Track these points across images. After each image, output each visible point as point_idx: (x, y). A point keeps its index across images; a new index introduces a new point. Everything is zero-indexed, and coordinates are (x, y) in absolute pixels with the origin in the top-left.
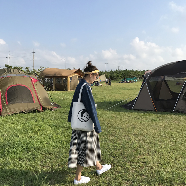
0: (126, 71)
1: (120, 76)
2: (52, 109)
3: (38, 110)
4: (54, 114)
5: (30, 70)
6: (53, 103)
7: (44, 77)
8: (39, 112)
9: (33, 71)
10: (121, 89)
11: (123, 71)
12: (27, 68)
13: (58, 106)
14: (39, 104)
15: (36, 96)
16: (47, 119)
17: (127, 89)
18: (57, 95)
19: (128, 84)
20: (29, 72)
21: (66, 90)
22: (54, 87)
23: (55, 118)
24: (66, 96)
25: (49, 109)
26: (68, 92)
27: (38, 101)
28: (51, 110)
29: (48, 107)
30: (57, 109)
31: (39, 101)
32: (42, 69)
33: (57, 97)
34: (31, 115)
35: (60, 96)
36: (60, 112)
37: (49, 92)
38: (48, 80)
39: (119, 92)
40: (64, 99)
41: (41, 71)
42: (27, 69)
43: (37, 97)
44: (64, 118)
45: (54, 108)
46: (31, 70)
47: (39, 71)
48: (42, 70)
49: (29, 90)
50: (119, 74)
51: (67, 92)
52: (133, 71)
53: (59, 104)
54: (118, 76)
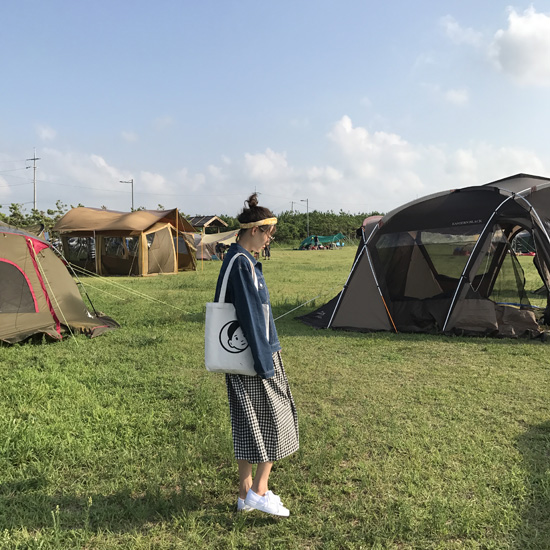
0: (314, 215)
1: (296, 229)
2: (91, 333)
3: (47, 336)
4: (98, 348)
5: (23, 214)
6: (95, 313)
7: (68, 233)
8: (51, 340)
9: (34, 217)
10: (299, 268)
11: (305, 216)
12: (14, 207)
13: (108, 322)
14: (51, 317)
15: (42, 293)
16: (74, 361)
17: (317, 270)
18: (106, 287)
19: (319, 252)
20: (22, 218)
21: (136, 272)
22: (98, 265)
23: (100, 358)
24: (136, 293)
25: (82, 332)
26: (141, 278)
27: (47, 307)
28: (88, 334)
29: (78, 325)
30: (107, 330)
31: (51, 307)
32: (62, 210)
33: (106, 294)
34: (28, 350)
35: (116, 290)
36: (115, 342)
37: (83, 280)
38: (78, 242)
39: (295, 279)
40: (128, 300)
41: (58, 217)
42: (15, 209)
43: (44, 297)
44: (127, 360)
45: (98, 328)
46: (26, 212)
47: (52, 217)
48: (61, 212)
49: (22, 274)
50: (293, 223)
51: (137, 278)
52: (333, 217)
53: (114, 317)
54: (291, 231)
